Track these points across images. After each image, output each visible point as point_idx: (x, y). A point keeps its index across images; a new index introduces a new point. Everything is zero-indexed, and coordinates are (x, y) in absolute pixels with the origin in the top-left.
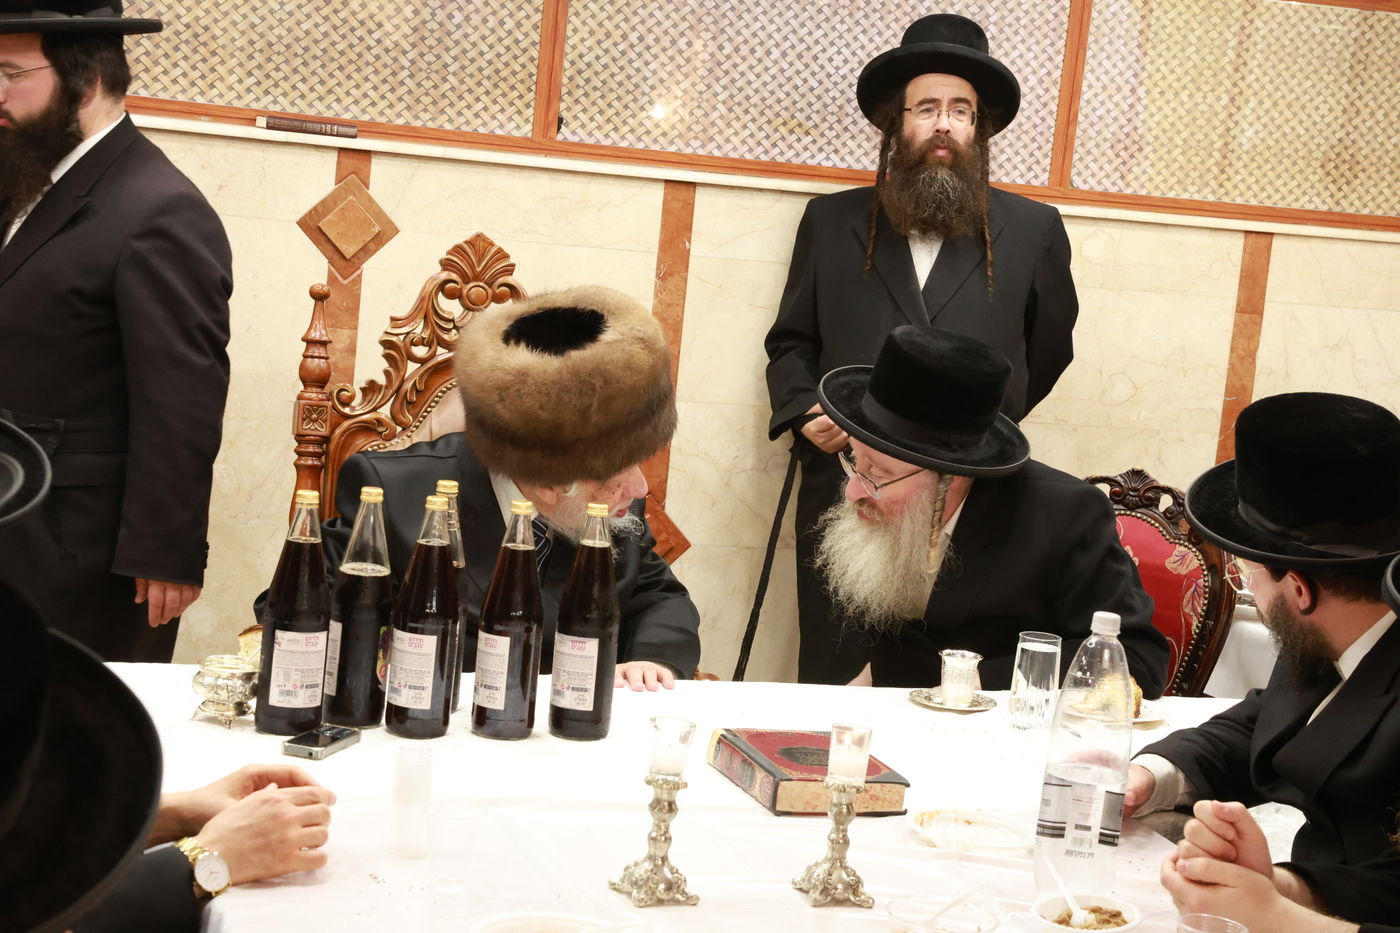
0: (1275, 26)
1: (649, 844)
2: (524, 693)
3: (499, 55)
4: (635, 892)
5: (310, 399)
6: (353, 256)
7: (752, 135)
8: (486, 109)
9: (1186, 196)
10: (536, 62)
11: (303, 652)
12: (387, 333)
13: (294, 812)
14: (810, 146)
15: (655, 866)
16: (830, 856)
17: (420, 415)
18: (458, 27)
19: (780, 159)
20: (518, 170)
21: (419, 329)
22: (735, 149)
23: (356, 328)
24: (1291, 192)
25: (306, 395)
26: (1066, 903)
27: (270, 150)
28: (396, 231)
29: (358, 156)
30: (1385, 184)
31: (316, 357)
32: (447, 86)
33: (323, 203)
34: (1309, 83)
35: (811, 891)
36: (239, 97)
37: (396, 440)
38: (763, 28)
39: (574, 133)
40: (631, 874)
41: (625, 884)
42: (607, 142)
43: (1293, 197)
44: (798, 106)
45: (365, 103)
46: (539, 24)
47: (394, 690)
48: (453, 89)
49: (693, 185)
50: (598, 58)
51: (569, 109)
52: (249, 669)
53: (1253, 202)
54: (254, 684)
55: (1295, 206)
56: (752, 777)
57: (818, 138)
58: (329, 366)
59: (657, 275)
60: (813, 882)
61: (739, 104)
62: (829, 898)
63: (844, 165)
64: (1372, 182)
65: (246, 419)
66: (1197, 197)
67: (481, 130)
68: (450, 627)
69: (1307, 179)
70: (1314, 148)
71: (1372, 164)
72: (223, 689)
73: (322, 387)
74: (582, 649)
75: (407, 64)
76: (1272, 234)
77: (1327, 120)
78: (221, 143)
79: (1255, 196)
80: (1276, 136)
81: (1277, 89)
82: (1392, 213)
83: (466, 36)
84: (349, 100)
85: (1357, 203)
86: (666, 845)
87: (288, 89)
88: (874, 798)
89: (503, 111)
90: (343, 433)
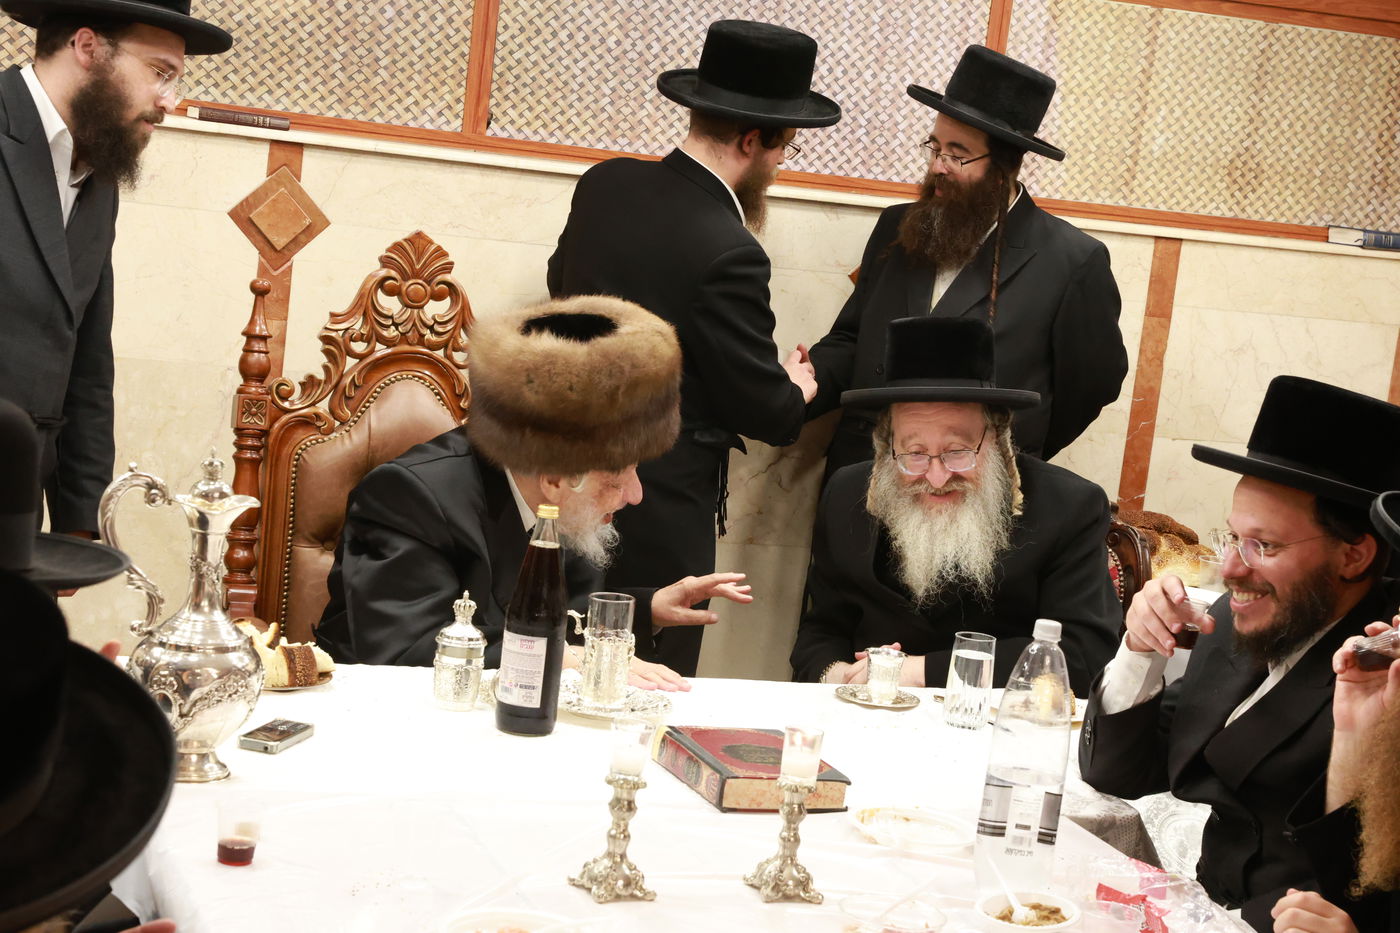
0: (1186, 37)
1: (608, 841)
3: (430, 50)
4: (594, 888)
5: (250, 393)
6: (284, 248)
8: (416, 103)
9: (1098, 201)
10: (467, 58)
12: (326, 328)
15: (615, 862)
16: (781, 853)
17: (359, 408)
18: (390, 21)
20: (448, 165)
21: (357, 325)
23: (286, 319)
24: (1199, 199)
25: (246, 389)
26: (1008, 902)
27: (201, 141)
28: (327, 223)
29: (290, 149)
30: (1288, 192)
31: (256, 351)
32: (378, 80)
33: (254, 194)
34: (1218, 93)
35: (763, 887)
37: (334, 434)
39: (503, 128)
40: (591, 870)
41: (585, 880)
42: (536, 139)
43: (1201, 203)
45: (296, 95)
46: (470, 20)
48: (384, 83)
50: (528, 55)
51: (498, 105)
53: (1163, 208)
55: (1203, 212)
56: (698, 775)
58: (269, 360)
60: (764, 878)
62: (781, 894)
64: (1276, 191)
65: (174, 408)
66: (1109, 202)
67: (412, 124)
69: (1214, 186)
70: (1222, 156)
71: (1277, 173)
73: (262, 381)
75: (339, 57)
76: (1181, 240)
77: (1234, 129)
79: (1165, 202)
80: (1185, 144)
81: (1187, 98)
82: (1296, 222)
83: (398, 30)
84: (280, 92)
85: (1261, 210)
86: (625, 843)
87: (220, 80)
88: (818, 796)
89: (433, 105)
90: (282, 427)
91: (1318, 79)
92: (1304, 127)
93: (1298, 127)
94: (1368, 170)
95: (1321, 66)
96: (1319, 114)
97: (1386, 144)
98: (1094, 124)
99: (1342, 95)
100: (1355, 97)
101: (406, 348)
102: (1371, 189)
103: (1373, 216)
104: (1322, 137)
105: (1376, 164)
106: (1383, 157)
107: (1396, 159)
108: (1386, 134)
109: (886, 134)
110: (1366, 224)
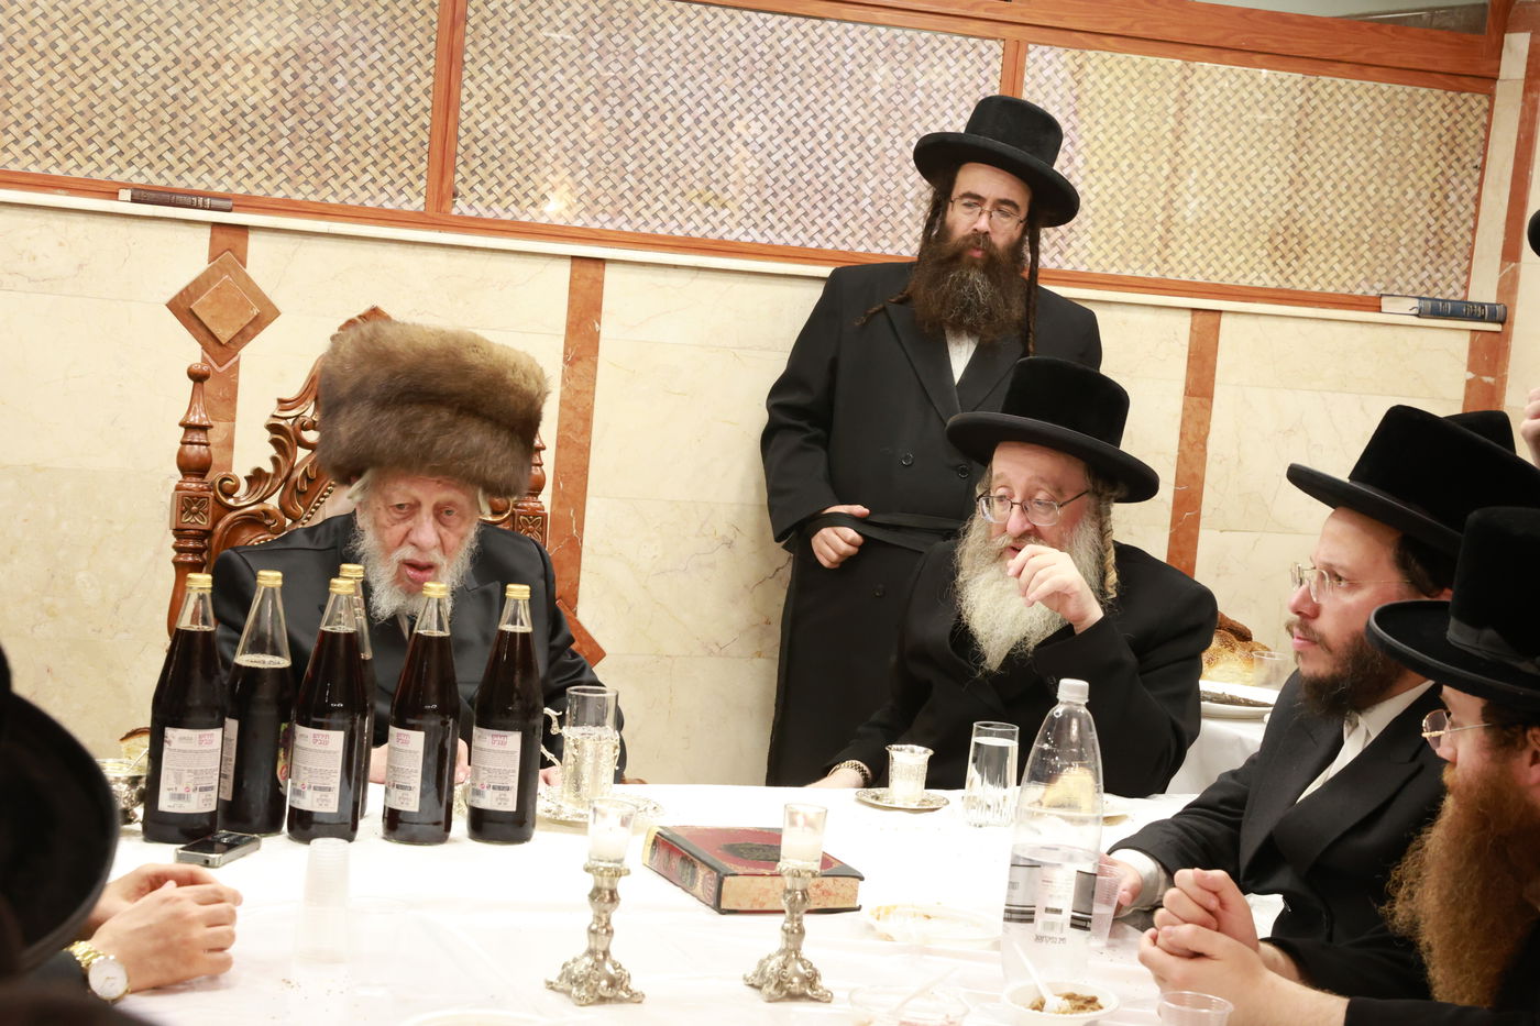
0: (1216, 92)
1: (589, 938)
3: (387, 123)
4: (574, 990)
5: (190, 490)
6: (229, 341)
7: (664, 209)
8: (373, 180)
9: (1128, 272)
10: (428, 130)
11: (196, 752)
12: (274, 416)
13: (196, 911)
14: (728, 220)
15: (596, 960)
16: (784, 947)
17: (311, 506)
18: (342, 91)
19: (695, 234)
20: (410, 246)
21: (309, 412)
22: (646, 223)
23: (233, 420)
24: (1238, 268)
25: (185, 485)
26: (1038, 991)
27: (136, 225)
28: (277, 313)
29: (233, 231)
30: (1335, 259)
31: (196, 443)
32: (330, 156)
33: (195, 283)
34: (1254, 152)
35: (765, 986)
36: (99, 169)
38: (674, 93)
39: (470, 206)
40: (570, 972)
41: (564, 982)
42: (507, 217)
43: (1241, 273)
44: (714, 177)
45: (240, 174)
46: (431, 89)
47: (297, 792)
48: (337, 159)
49: (601, 261)
50: (495, 125)
51: (464, 181)
52: (135, 772)
53: (1199, 279)
54: (141, 789)
55: (1243, 282)
56: (694, 876)
57: (735, 211)
58: (210, 453)
59: (565, 360)
60: (766, 975)
61: (650, 175)
62: (785, 993)
63: (764, 241)
64: (1322, 258)
65: (111, 522)
66: (1140, 273)
67: (369, 204)
69: (1254, 254)
70: (1261, 221)
71: (1321, 238)
73: (203, 476)
74: (504, 744)
75: (286, 132)
76: (1220, 312)
77: (1273, 191)
78: (81, 218)
79: (1201, 272)
80: (1221, 208)
81: (1221, 159)
82: (1345, 291)
83: (351, 101)
84: (222, 171)
85: (1307, 279)
86: (608, 939)
87: (154, 159)
88: (826, 893)
89: (392, 182)
90: (227, 526)
91: (1362, 136)
92: (1348, 188)
93: (1342, 187)
94: (1421, 233)
95: (1364, 121)
96: (1365, 173)
97: (1439, 204)
98: (1121, 189)
99: (1389, 153)
100: (1402, 154)
102: (1425, 254)
103: (1429, 284)
104: (1369, 198)
105: (1429, 226)
106: (1437, 219)
107: (1450, 221)
108: (1438, 194)
109: (893, 203)
110: (1421, 291)
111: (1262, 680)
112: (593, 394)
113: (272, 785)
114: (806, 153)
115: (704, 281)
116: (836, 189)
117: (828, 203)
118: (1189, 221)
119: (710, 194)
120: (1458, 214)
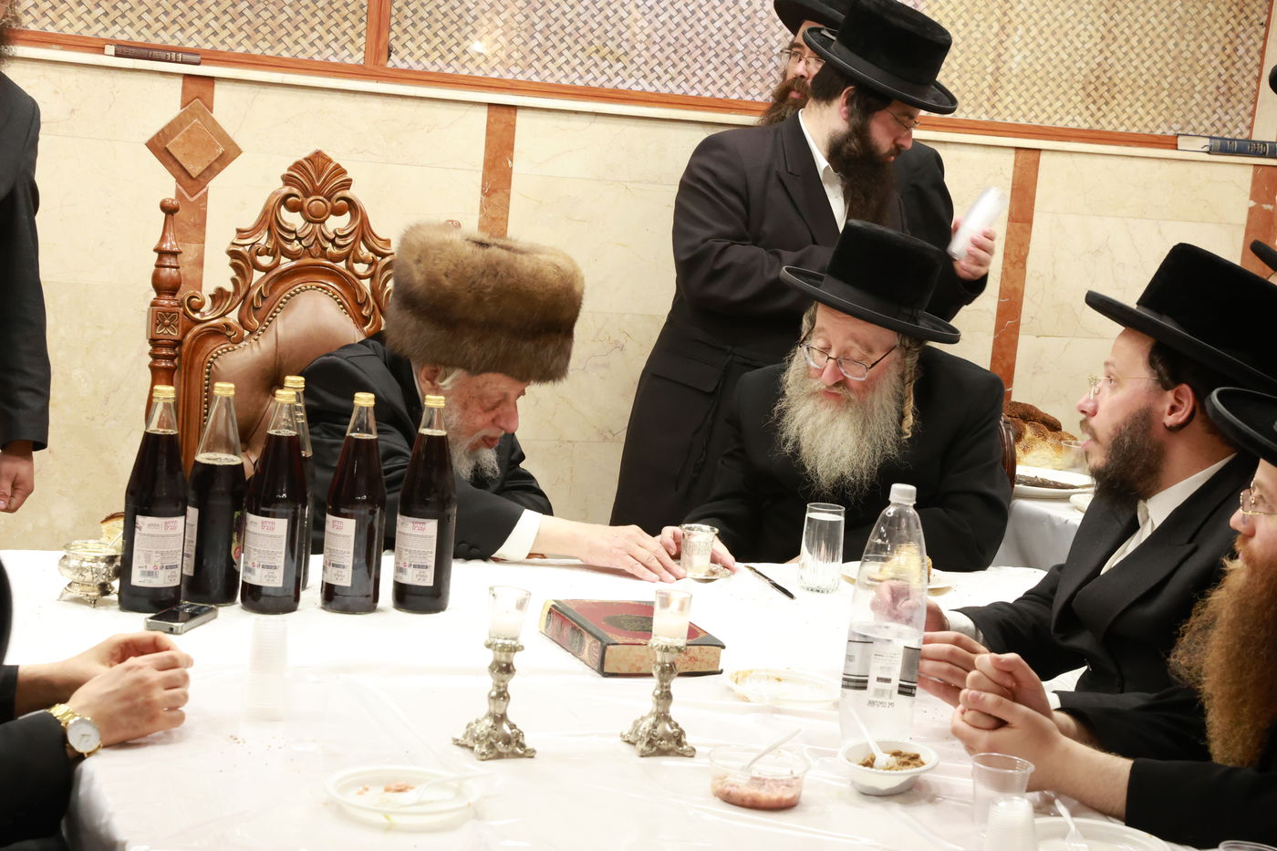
1: (490, 704)
2: (369, 572)
4: (477, 747)
5: (163, 306)
6: (199, 175)
7: (567, 62)
8: (320, 38)
9: (962, 116)
11: (163, 536)
12: (233, 244)
13: (156, 676)
14: (621, 72)
15: (495, 722)
16: (655, 710)
17: (266, 319)
19: (593, 84)
20: (352, 95)
21: (263, 240)
22: (552, 75)
23: (203, 242)
24: (1056, 112)
25: (159, 302)
26: (870, 749)
27: (121, 76)
28: (239, 152)
29: (202, 82)
30: (1139, 104)
31: (168, 267)
32: (284, 17)
33: (170, 125)
34: (1071, 12)
35: (638, 743)
36: (88, 27)
37: (244, 343)
39: (403, 60)
40: (473, 731)
41: (468, 739)
42: (434, 69)
43: (1058, 116)
44: (610, 35)
45: (207, 32)
47: (248, 570)
48: (289, 19)
49: (514, 108)
51: (397, 38)
52: (112, 552)
53: (1023, 121)
54: (117, 566)
55: (1060, 124)
56: (582, 643)
57: (628, 64)
59: (483, 191)
60: (640, 734)
61: (555, 33)
62: (654, 749)
63: (652, 90)
64: (1128, 103)
65: (101, 328)
66: (972, 117)
67: (317, 58)
68: (299, 511)
69: (1070, 100)
70: (1076, 71)
71: (1128, 86)
72: (88, 571)
73: (174, 295)
76: (1040, 150)
77: (1087, 46)
78: (72, 70)
79: (1024, 116)
80: (1042, 61)
81: (1043, 18)
82: (1147, 131)
84: (192, 30)
85: (1114, 121)
86: (505, 703)
87: (134, 19)
88: (694, 659)
89: (336, 40)
90: (194, 337)
92: (1152, 42)
93: (1146, 42)
94: (1213, 81)
96: (1166, 30)
97: (1229, 57)
99: (1187, 12)
100: (1199, 13)
101: (309, 260)
102: (1216, 99)
103: (1218, 124)
104: (1169, 51)
105: (1220, 75)
106: (1227, 69)
107: (1238, 70)
108: (1228, 47)
109: (761, 57)
110: (1212, 131)
111: (1070, 464)
112: (507, 221)
113: (227, 563)
114: (688, 15)
115: (601, 126)
116: (713, 45)
117: (707, 58)
118: (1014, 72)
119: (606, 50)
120: (1245, 64)
